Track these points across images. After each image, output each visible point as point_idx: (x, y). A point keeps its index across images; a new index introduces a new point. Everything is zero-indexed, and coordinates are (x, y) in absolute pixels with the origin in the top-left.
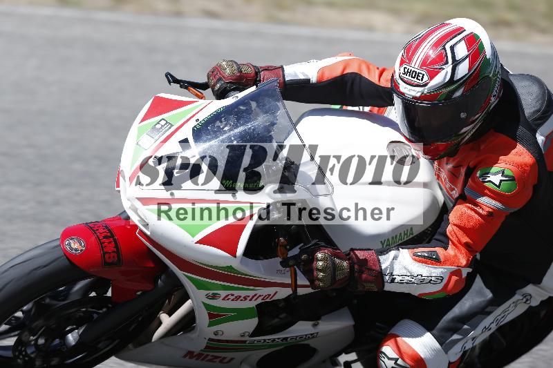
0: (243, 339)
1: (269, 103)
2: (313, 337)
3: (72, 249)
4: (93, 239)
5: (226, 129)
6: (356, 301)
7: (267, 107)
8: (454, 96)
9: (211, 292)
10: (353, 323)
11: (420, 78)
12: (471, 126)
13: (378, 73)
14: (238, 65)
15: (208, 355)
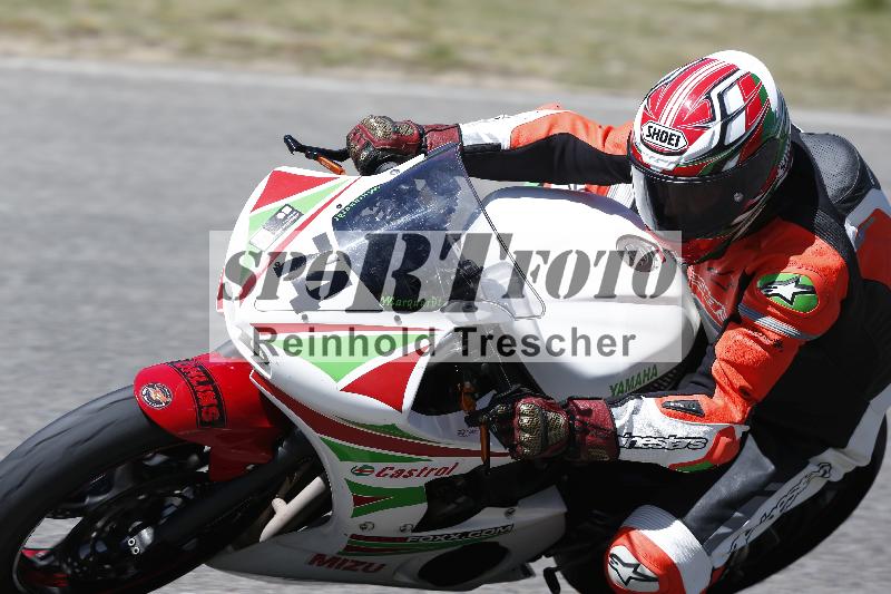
0: (403, 535)
1: (447, 180)
2: (506, 531)
3: (152, 401)
4: (183, 385)
8: (725, 168)
9: (360, 465)
10: (564, 510)
11: (674, 142)
12: (748, 213)
13: (600, 134)
14: (394, 123)
15: (345, 561)
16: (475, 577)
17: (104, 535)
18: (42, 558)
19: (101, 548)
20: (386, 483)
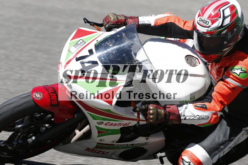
0: (113, 143)
1: (131, 35)
2: (146, 144)
3: (36, 97)
4: (46, 93)
5: (110, 45)
6: (166, 129)
7: (130, 36)
8: (222, 33)
9: (99, 121)
10: (164, 139)
11: (207, 23)
12: (228, 48)
13: (183, 23)
14: (117, 16)
15: (96, 150)
16: (137, 157)
17: (20, 138)
18: (3, 144)
19: (20, 142)
20: (107, 127)
